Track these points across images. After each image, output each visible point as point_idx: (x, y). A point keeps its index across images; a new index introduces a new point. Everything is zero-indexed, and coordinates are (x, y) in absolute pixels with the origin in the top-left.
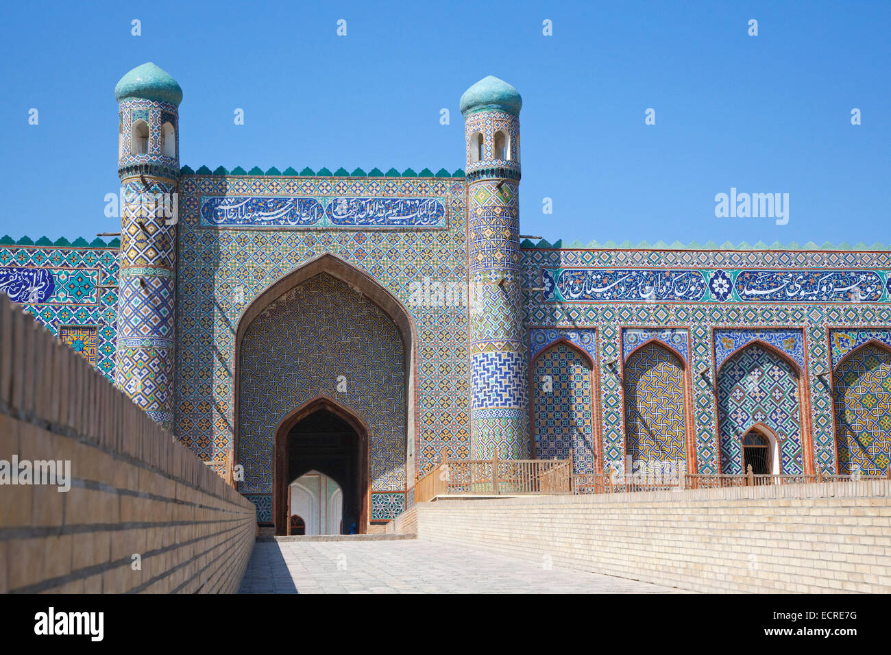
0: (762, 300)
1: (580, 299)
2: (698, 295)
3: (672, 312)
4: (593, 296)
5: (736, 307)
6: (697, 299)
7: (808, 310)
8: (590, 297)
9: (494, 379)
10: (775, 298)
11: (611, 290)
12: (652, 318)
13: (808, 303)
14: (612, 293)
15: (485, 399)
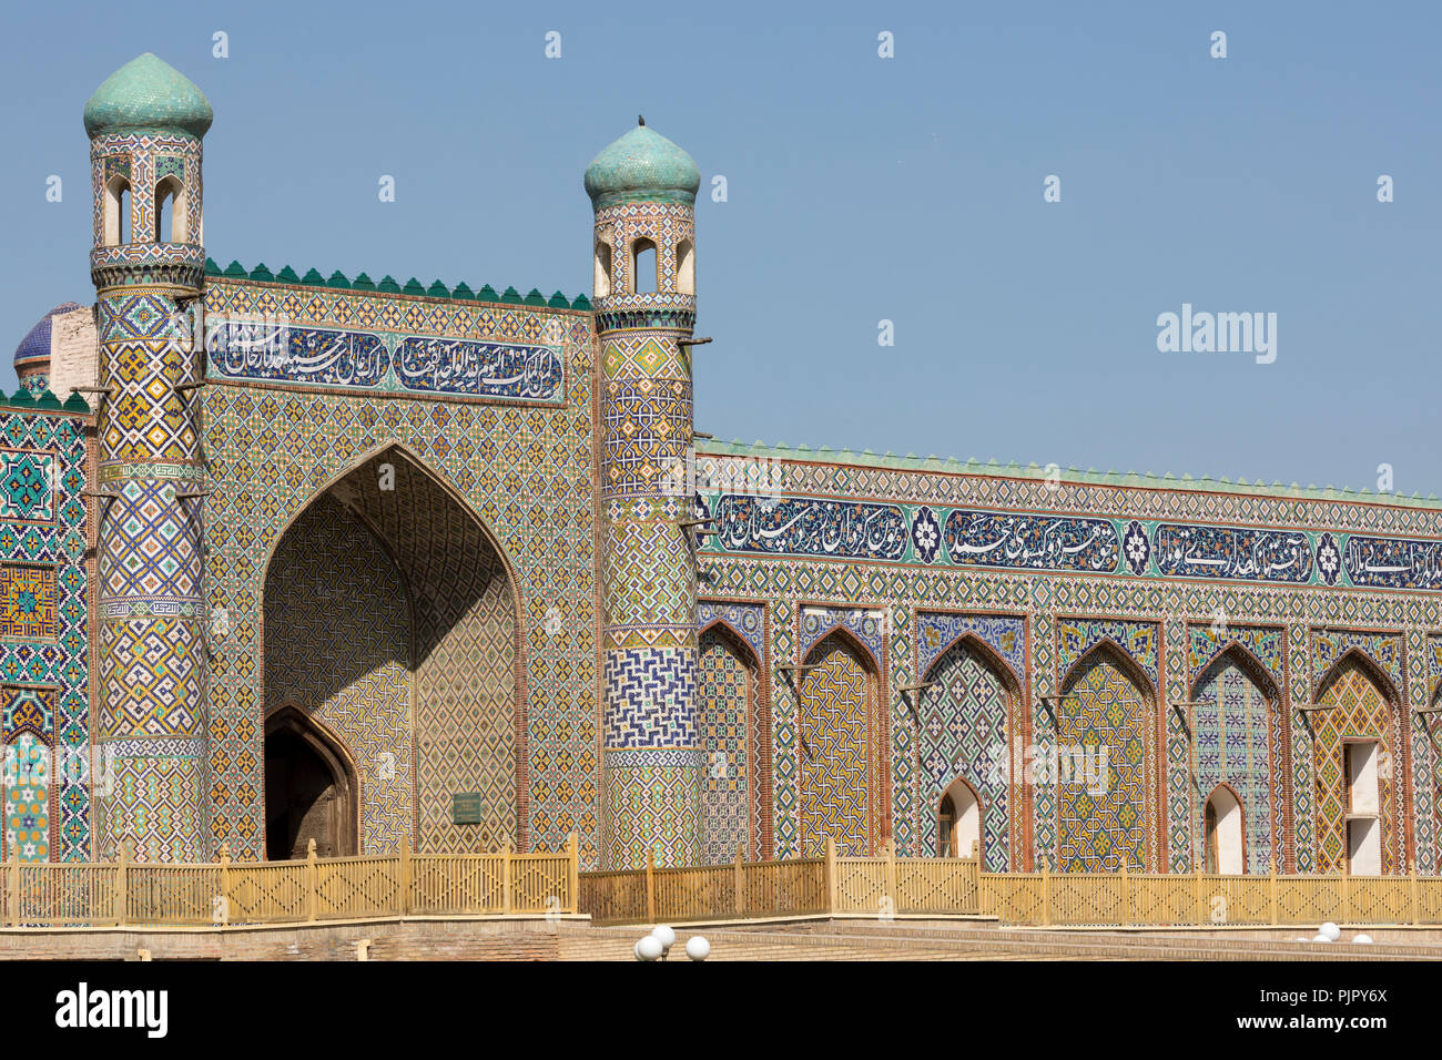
0: (977, 562)
1: (744, 548)
2: (898, 551)
3: (865, 579)
4: (762, 546)
5: (946, 574)
6: (897, 557)
7: (1033, 584)
8: (758, 547)
9: (674, 695)
10: (993, 561)
11: (786, 535)
12: (839, 589)
13: (1031, 572)
14: (787, 540)
15: (658, 732)
